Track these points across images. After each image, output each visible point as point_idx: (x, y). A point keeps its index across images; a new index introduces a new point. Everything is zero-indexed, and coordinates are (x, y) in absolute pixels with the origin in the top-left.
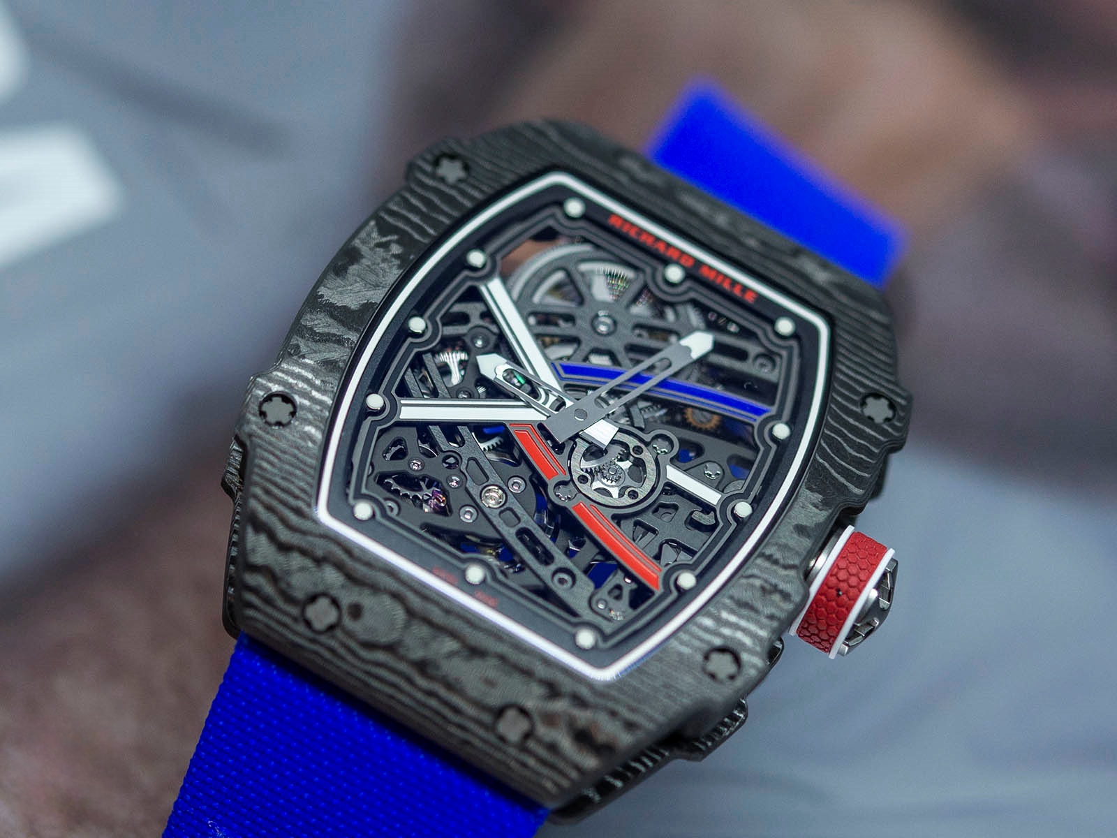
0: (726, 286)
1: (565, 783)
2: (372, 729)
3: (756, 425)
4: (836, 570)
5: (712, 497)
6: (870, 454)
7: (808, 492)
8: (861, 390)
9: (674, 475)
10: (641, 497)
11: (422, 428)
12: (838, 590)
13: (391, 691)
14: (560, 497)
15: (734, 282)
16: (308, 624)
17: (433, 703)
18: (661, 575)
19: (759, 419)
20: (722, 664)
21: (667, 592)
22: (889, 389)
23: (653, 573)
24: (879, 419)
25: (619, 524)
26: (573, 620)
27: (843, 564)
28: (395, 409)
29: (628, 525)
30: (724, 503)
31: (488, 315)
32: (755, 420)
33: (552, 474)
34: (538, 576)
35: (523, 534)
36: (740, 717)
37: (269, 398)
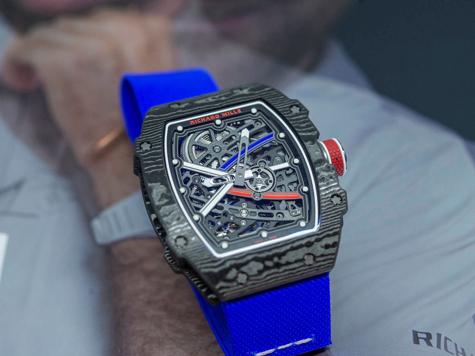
0: (232, 114)
2: (274, 293)
3: (274, 139)
4: (331, 154)
5: (286, 165)
7: (307, 143)
8: (288, 109)
9: (273, 168)
10: (273, 180)
11: (211, 213)
12: (337, 159)
13: (274, 280)
14: (257, 198)
15: (232, 111)
16: (241, 284)
17: (287, 273)
19: (274, 137)
20: (336, 200)
21: (304, 196)
22: (292, 103)
23: (296, 195)
24: (298, 112)
25: (275, 191)
26: (294, 222)
27: (331, 152)
28: (201, 215)
29: (277, 189)
30: (290, 163)
31: (192, 172)
32: (273, 138)
33: (250, 195)
34: (274, 221)
35: (260, 214)
37: (176, 241)
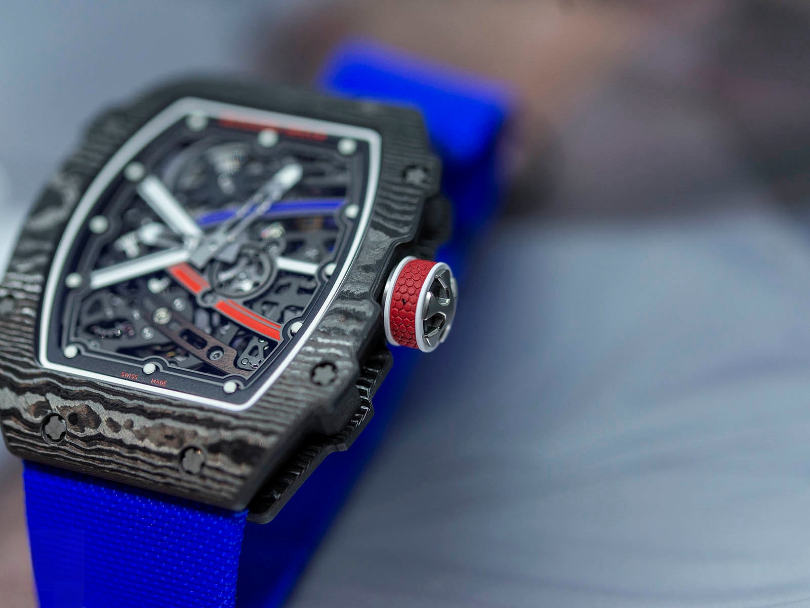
1: (234, 490)
4: (398, 287)
5: (312, 269)
6: (410, 204)
8: (401, 165)
9: (285, 264)
10: (261, 284)
12: (403, 300)
14: (207, 302)
18: (281, 330)
19: (338, 209)
20: (324, 374)
21: (286, 339)
23: (276, 331)
24: (417, 182)
25: (251, 307)
26: (222, 377)
27: (402, 282)
28: (88, 280)
29: (257, 306)
30: (320, 270)
34: (197, 357)
35: (185, 333)
36: (366, 410)
